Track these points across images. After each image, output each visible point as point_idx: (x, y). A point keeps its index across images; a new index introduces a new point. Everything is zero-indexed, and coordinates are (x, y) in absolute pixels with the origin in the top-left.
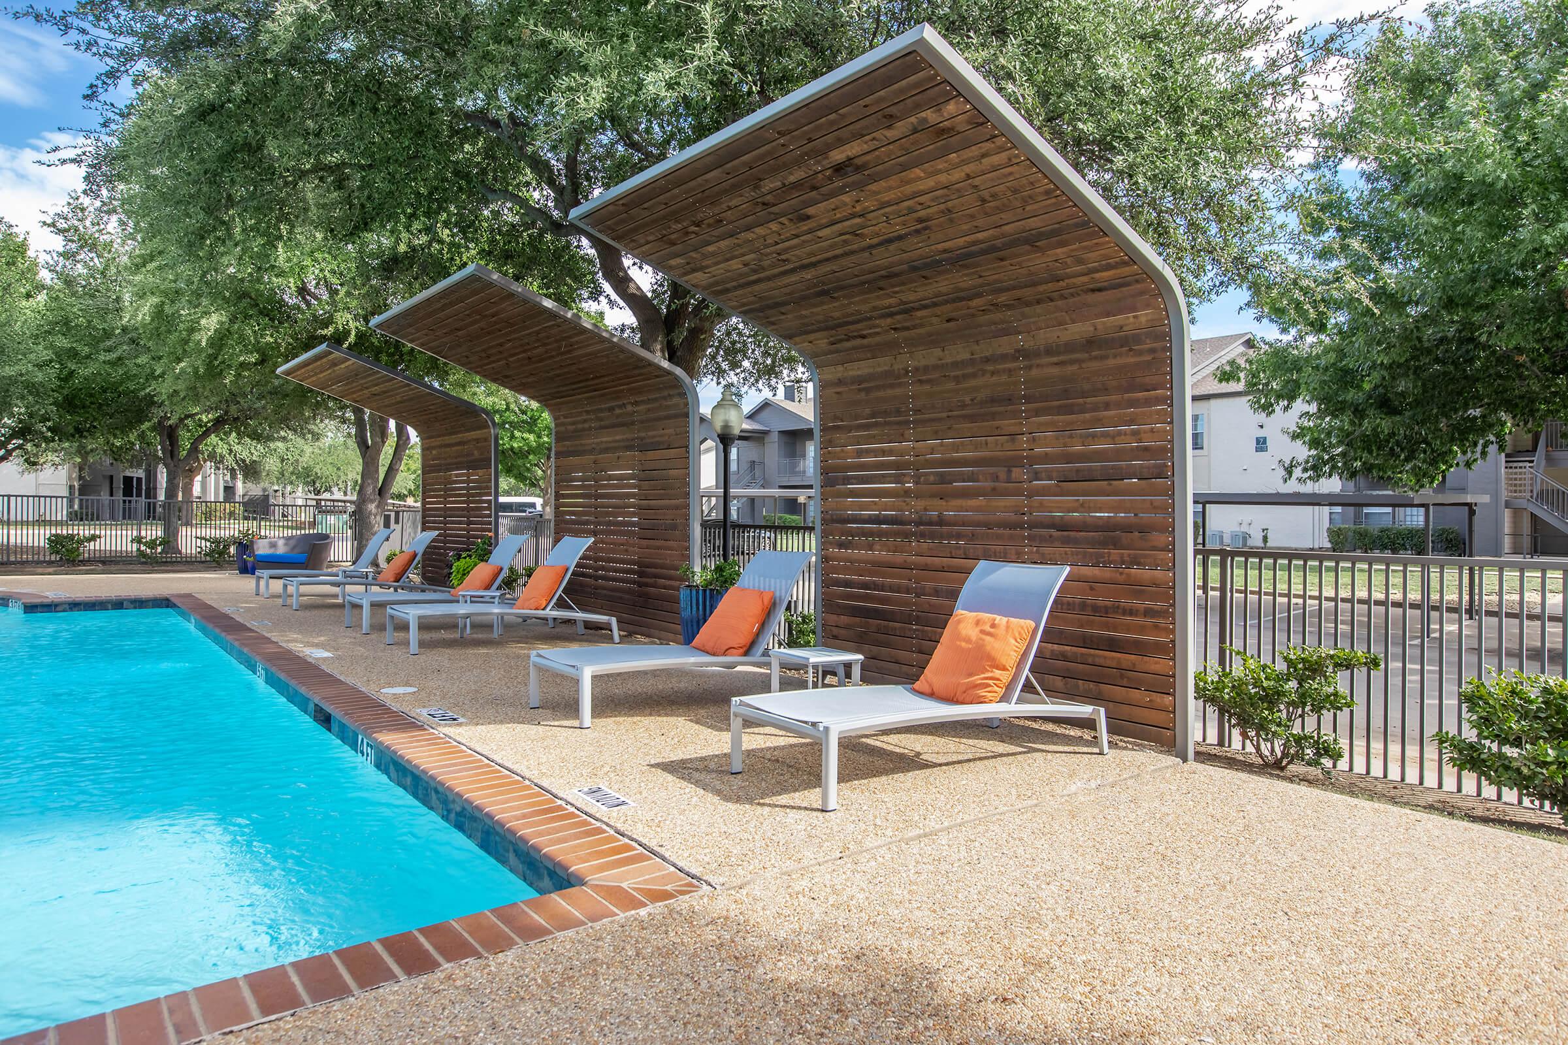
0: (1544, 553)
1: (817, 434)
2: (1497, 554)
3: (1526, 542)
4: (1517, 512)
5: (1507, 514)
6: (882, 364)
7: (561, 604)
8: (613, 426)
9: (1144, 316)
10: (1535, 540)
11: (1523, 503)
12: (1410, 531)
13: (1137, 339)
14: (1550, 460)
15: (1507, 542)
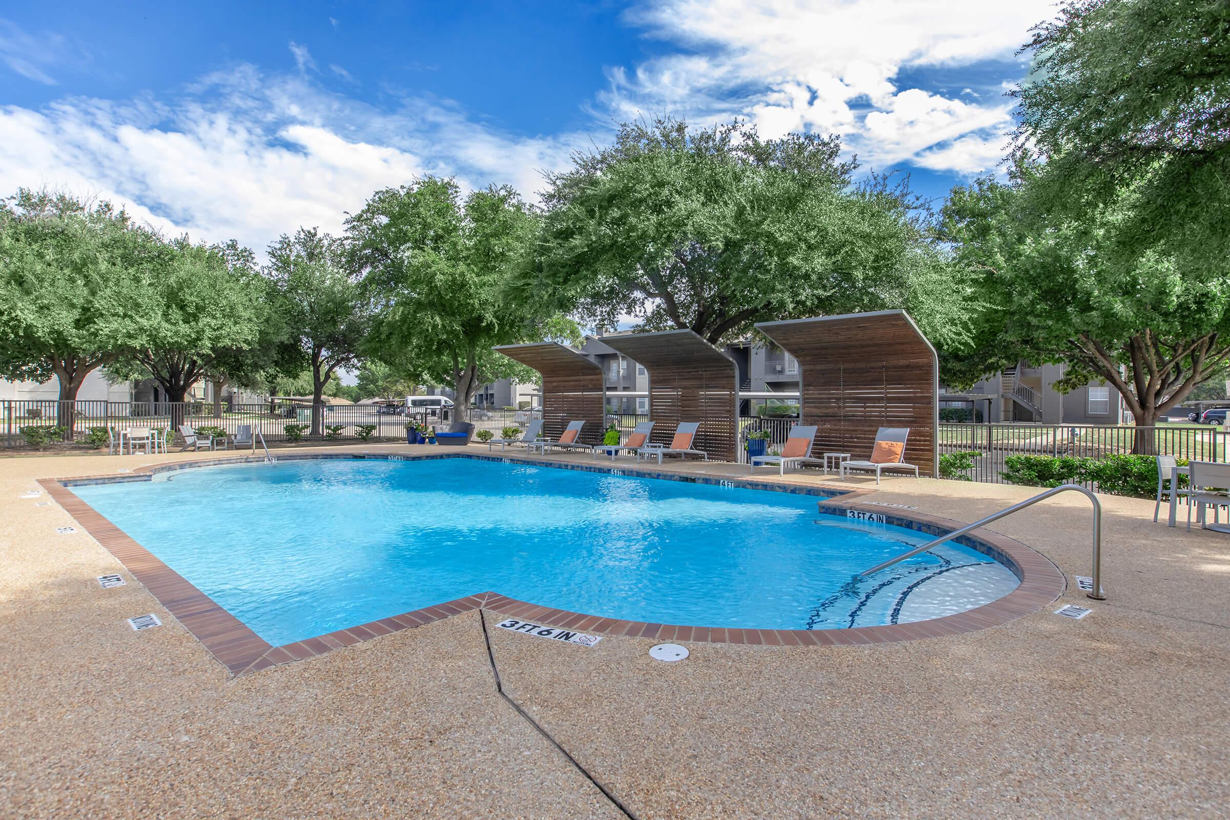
0: (1020, 420)
1: (801, 384)
2: (998, 422)
3: (1011, 415)
4: (1006, 400)
5: (1002, 400)
6: (831, 366)
7: (691, 448)
8: (690, 379)
9: (925, 360)
10: (1015, 414)
11: (1009, 395)
12: (956, 410)
13: (923, 366)
14: (1022, 373)
15: (1002, 415)
